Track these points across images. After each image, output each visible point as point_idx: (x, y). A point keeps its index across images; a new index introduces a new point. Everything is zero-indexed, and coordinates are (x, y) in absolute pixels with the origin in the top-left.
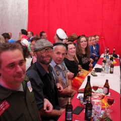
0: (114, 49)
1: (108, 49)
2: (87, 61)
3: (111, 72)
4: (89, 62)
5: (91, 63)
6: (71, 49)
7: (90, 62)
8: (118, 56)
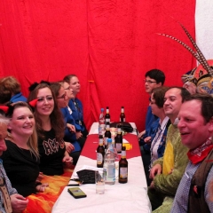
0: (123, 111)
1: (108, 111)
2: (56, 147)
3: (123, 180)
4: (62, 152)
5: (67, 154)
6: (22, 118)
7: (64, 150)
8: (133, 125)
